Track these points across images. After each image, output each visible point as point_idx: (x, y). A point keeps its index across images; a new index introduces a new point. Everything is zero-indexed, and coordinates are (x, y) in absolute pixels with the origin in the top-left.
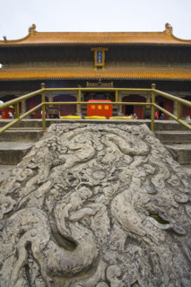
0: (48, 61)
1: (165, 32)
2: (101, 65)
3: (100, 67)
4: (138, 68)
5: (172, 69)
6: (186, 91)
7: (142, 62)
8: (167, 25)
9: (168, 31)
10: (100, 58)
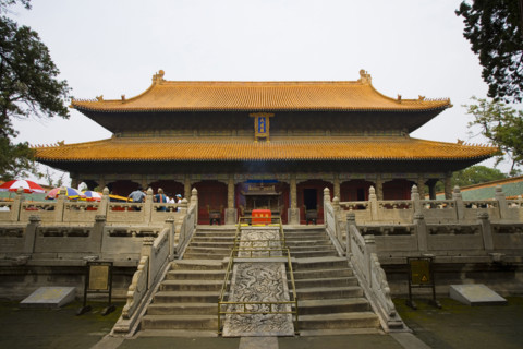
0: (184, 129)
1: (359, 81)
2: (265, 135)
3: (264, 139)
4: (320, 139)
5: (371, 139)
6: (392, 172)
7: (325, 130)
8: (362, 72)
9: (364, 80)
10: (262, 126)
